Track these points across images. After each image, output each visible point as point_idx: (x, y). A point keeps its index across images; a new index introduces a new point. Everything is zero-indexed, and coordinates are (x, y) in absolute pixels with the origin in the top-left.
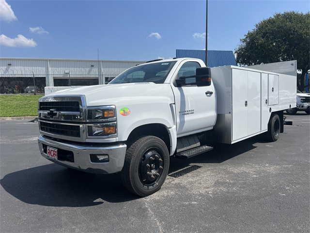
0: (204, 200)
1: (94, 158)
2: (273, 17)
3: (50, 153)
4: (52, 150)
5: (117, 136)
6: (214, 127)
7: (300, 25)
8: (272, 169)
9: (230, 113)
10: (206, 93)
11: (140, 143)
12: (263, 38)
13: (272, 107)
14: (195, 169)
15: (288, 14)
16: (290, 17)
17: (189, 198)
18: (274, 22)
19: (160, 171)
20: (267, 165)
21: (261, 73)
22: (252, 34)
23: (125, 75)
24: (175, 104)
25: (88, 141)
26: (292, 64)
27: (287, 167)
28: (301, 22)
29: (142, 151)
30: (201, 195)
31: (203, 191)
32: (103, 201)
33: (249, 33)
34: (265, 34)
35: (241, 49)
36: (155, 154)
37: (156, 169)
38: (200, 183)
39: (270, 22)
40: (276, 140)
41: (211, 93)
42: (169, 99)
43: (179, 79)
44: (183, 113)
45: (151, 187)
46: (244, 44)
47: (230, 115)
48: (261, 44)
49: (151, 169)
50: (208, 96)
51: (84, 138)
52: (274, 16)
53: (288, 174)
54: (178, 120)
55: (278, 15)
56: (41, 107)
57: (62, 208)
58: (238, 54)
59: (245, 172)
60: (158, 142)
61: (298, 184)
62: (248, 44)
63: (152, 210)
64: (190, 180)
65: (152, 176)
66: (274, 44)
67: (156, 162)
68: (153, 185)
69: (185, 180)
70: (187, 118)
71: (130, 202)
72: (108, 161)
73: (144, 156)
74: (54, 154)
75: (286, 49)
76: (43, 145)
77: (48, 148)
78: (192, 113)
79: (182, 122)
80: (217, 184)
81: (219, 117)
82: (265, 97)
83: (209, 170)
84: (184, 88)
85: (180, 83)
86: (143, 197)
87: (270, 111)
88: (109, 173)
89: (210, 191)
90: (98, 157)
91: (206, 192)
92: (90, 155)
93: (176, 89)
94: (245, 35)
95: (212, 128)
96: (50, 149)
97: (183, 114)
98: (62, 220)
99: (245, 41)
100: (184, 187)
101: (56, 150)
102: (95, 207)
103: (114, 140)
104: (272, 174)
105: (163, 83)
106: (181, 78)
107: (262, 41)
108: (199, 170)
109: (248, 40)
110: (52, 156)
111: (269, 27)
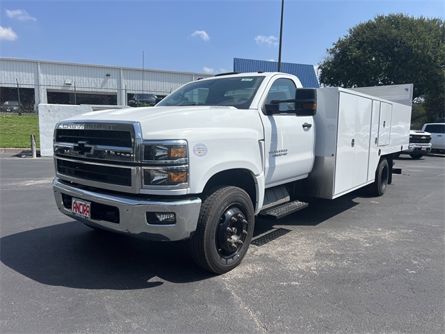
0: (307, 279)
1: (152, 218)
2: (373, 20)
3: (77, 208)
4: (81, 204)
5: (188, 186)
6: (310, 174)
7: (409, 34)
8: (387, 235)
9: (333, 155)
10: (304, 126)
11: (219, 196)
12: (359, 49)
13: (381, 148)
14: (283, 234)
15: (394, 17)
16: (397, 22)
17: (285, 275)
18: (375, 27)
19: (243, 237)
20: (379, 229)
21: (372, 100)
22: (344, 43)
23: (182, 93)
24: (264, 140)
25: (143, 192)
26: (407, 90)
27: (407, 233)
28: (411, 30)
29: (222, 209)
30: (301, 272)
31: (302, 266)
32: (162, 280)
33: (339, 41)
34: (361, 43)
35: (327, 63)
36: (238, 213)
37: (238, 234)
38: (295, 255)
39: (369, 26)
40: (382, 194)
41: (309, 126)
42: (257, 132)
43: (269, 103)
44: (274, 154)
45: (230, 260)
46: (332, 56)
47: (333, 158)
48: (355, 59)
49: (232, 234)
50: (305, 130)
51: (137, 186)
52: (375, 19)
53: (410, 242)
54: (267, 165)
55: (381, 18)
56: (60, 136)
57: (102, 291)
58: (323, 70)
59: (354, 239)
60: (241, 195)
61: (429, 257)
62: (337, 56)
63: (237, 294)
64: (280, 249)
65: (233, 245)
66: (374, 59)
67: (238, 225)
68: (232, 257)
69: (273, 248)
70: (279, 161)
71: (202, 282)
72: (174, 222)
73: (223, 216)
74: (84, 211)
75: (389, 67)
76: (63, 195)
77: (73, 201)
78: (285, 154)
79: (272, 167)
80: (319, 255)
81: (318, 161)
82: (375, 135)
83: (302, 236)
84: (276, 117)
85: (271, 109)
86: (219, 275)
87: (379, 154)
88: (172, 240)
89: (313, 265)
90: (158, 217)
91: (307, 267)
92: (148, 213)
93: (265, 118)
94: (334, 44)
95: (306, 176)
96: (78, 202)
97: (273, 156)
98: (106, 311)
99: (333, 51)
100: (273, 260)
101: (89, 204)
102: (153, 289)
103: (184, 191)
104: (390, 242)
105: (248, 109)
106: (273, 102)
107: (356, 53)
108: (288, 235)
109: (338, 51)
110: (81, 213)
111: (368, 34)
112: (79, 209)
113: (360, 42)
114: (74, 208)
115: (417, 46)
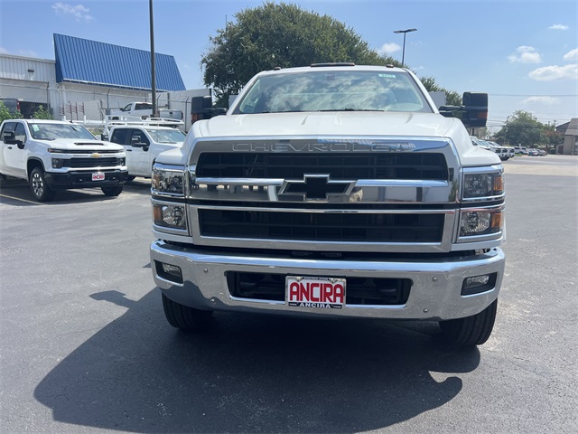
2: (263, 8)
3: (302, 293)
4: (317, 285)
25: (455, 248)
33: (227, 29)
34: (256, 35)
46: (217, 46)
48: (251, 54)
55: (271, 6)
56: (208, 167)
58: (209, 64)
66: (273, 56)
74: (325, 295)
77: (289, 281)
94: (218, 31)
96: (304, 283)
99: (218, 41)
101: (342, 282)
107: (252, 47)
109: (225, 42)
110: (317, 300)
111: (261, 24)
112: (308, 294)
113: (253, 33)
114: (292, 293)
115: (318, 46)
